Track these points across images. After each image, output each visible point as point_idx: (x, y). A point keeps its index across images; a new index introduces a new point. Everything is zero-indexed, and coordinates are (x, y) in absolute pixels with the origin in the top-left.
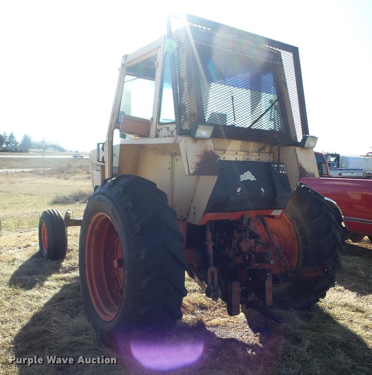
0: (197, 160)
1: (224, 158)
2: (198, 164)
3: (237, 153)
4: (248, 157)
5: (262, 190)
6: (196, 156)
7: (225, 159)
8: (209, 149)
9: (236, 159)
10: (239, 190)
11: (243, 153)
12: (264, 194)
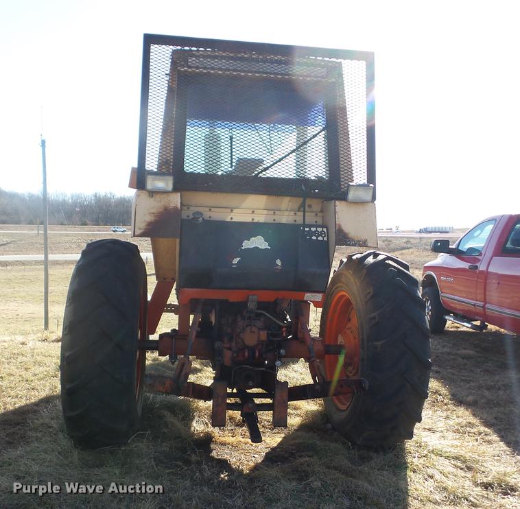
0: (149, 218)
1: (232, 218)
2: (150, 224)
3: (253, 212)
4: (275, 217)
5: (278, 262)
6: (150, 213)
7: (233, 220)
8: (172, 205)
9: (253, 219)
10: (236, 261)
11: (266, 212)
12: (280, 268)
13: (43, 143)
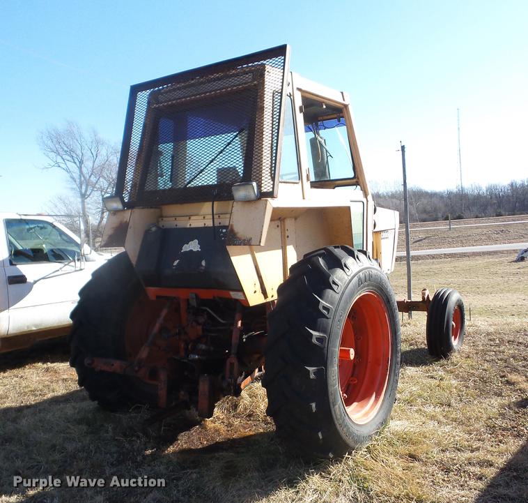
0: (110, 232)
5: (203, 263)
6: (112, 228)
8: (125, 220)
10: (176, 263)
12: (203, 268)
13: (403, 148)
